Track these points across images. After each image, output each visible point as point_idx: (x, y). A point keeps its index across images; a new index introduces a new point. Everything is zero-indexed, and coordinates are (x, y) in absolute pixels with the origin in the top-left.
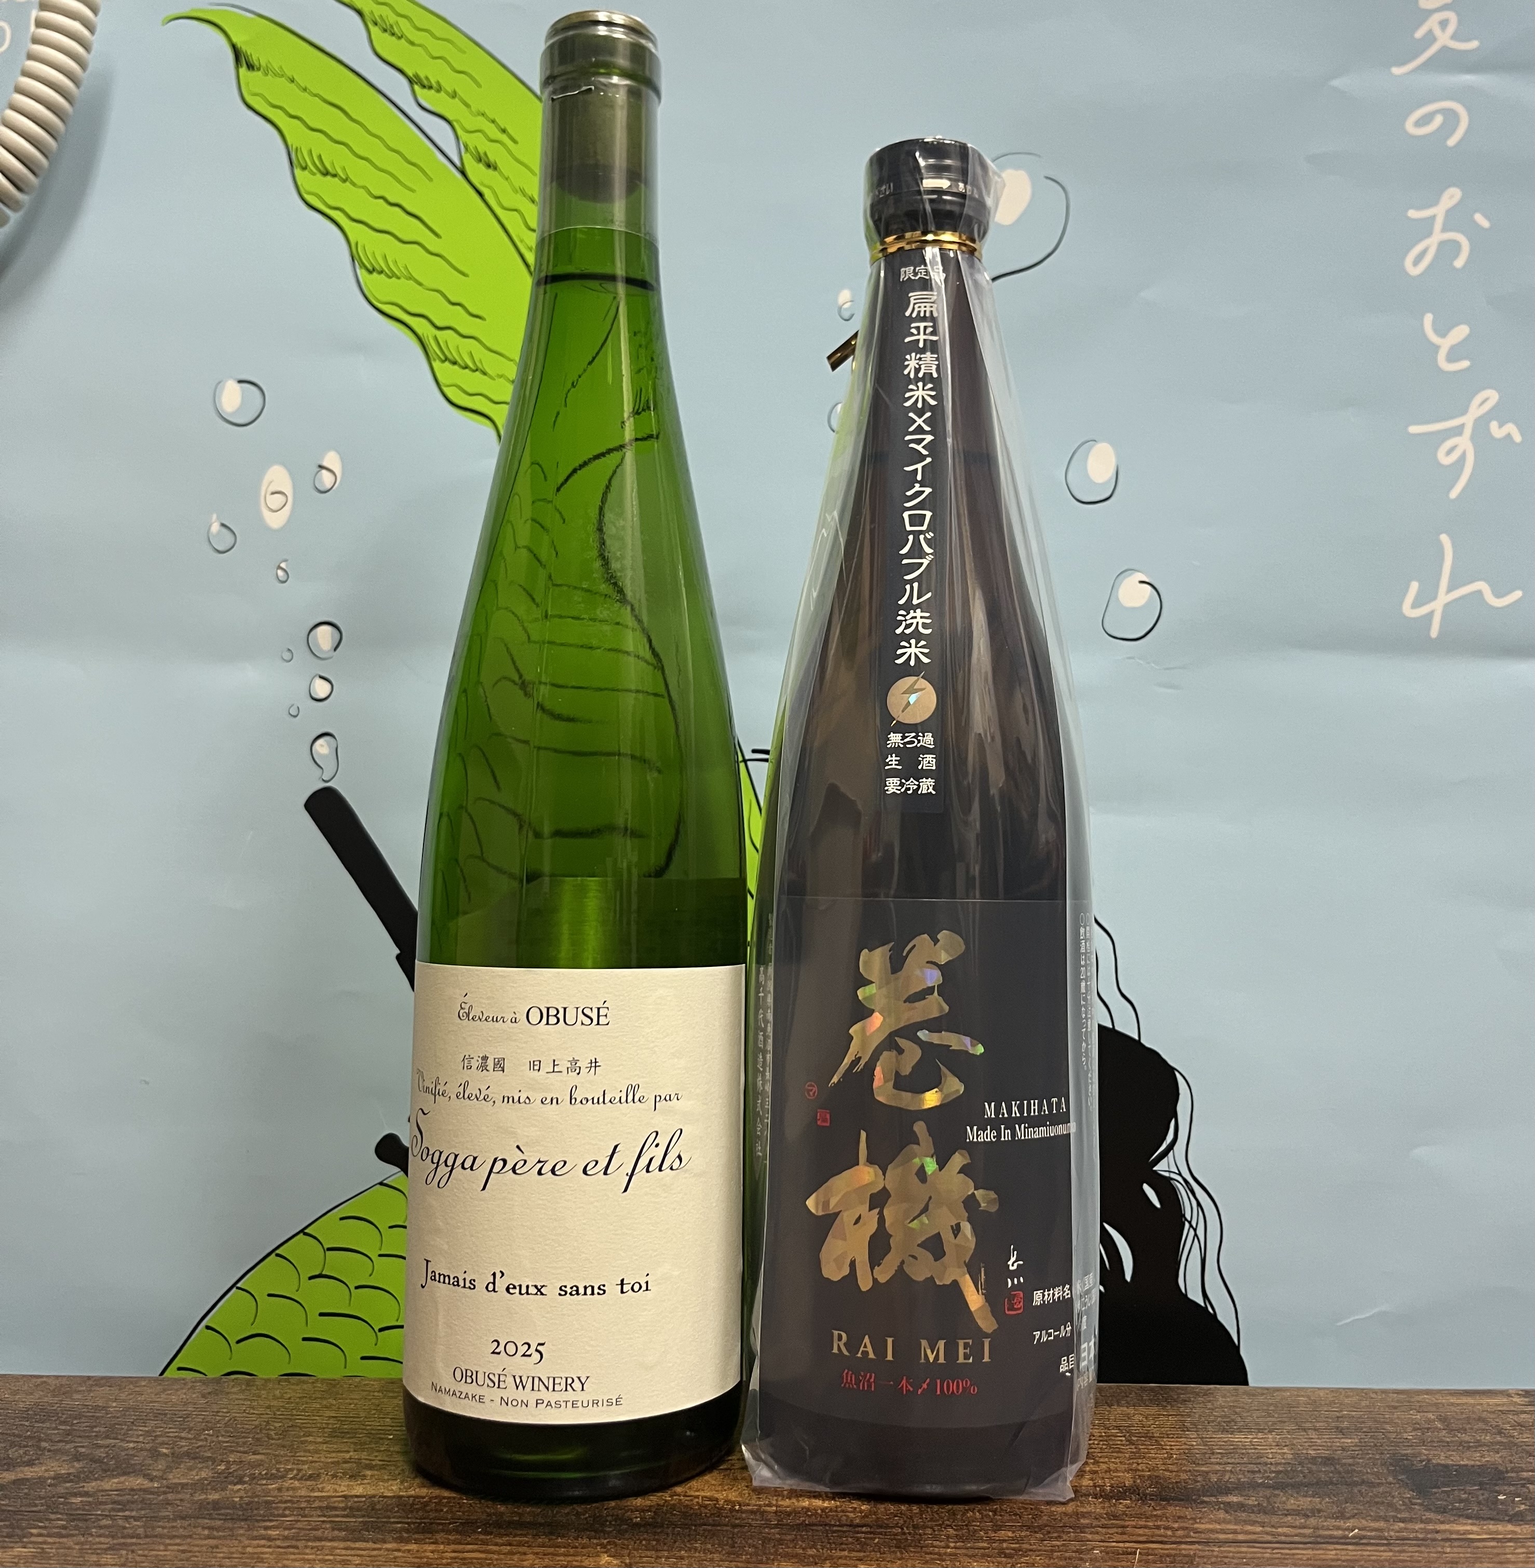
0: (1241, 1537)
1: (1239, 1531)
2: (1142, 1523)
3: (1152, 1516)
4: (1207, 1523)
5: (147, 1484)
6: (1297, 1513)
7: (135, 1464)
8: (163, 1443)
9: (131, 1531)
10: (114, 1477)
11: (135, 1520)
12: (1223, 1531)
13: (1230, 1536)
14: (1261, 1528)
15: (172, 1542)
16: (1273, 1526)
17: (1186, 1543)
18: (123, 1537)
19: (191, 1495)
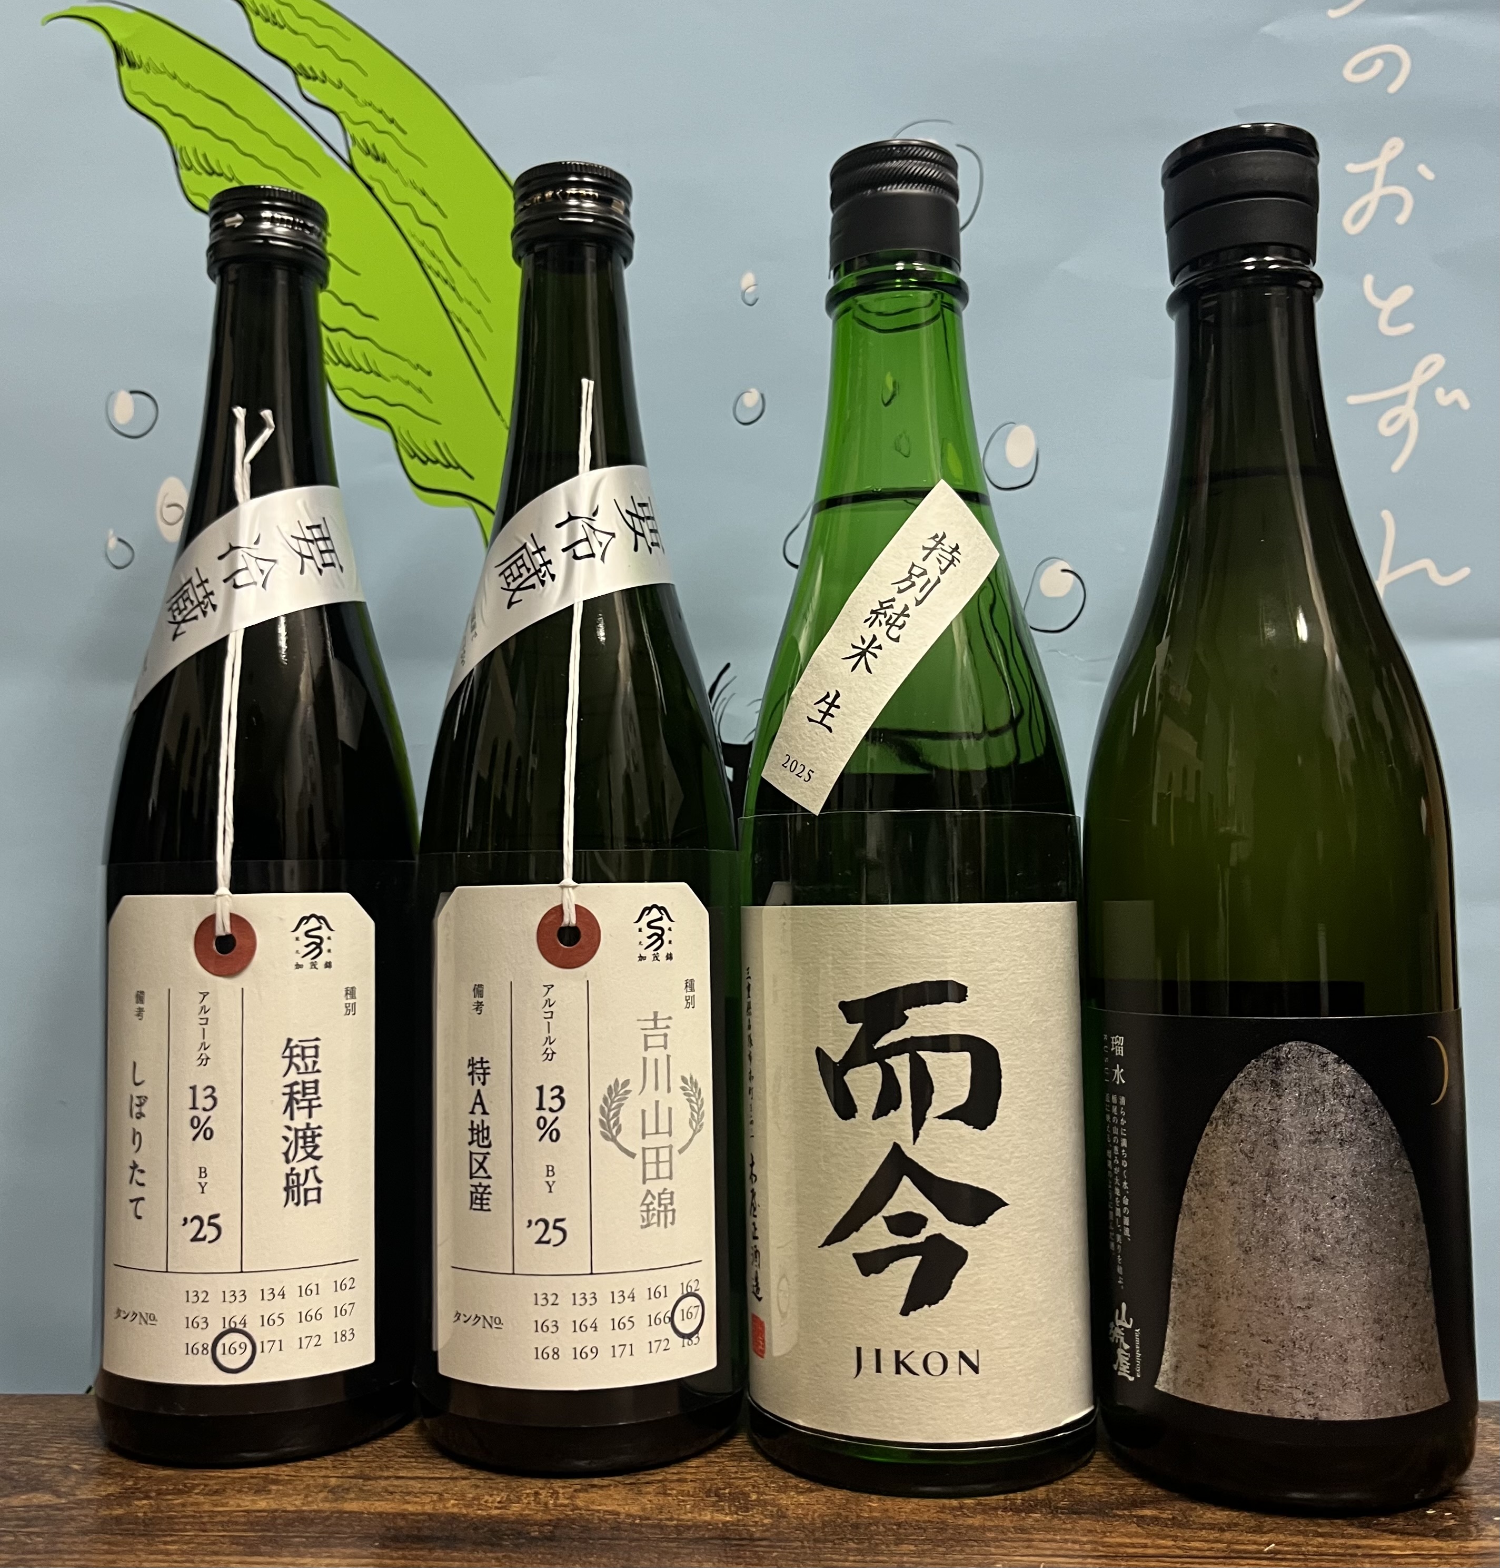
0: (1150, 1551)
1: (1150, 1544)
2: (1049, 1537)
3: (1060, 1529)
4: (1118, 1536)
5: (54, 1500)
6: (1212, 1527)
7: (46, 1481)
8: (75, 1461)
9: (30, 1547)
10: (24, 1493)
11: (38, 1537)
12: (1133, 1546)
13: (1140, 1550)
14: (1173, 1543)
15: (70, 1557)
16: (1185, 1540)
17: (1093, 1557)
18: (23, 1553)
19: (97, 1511)
